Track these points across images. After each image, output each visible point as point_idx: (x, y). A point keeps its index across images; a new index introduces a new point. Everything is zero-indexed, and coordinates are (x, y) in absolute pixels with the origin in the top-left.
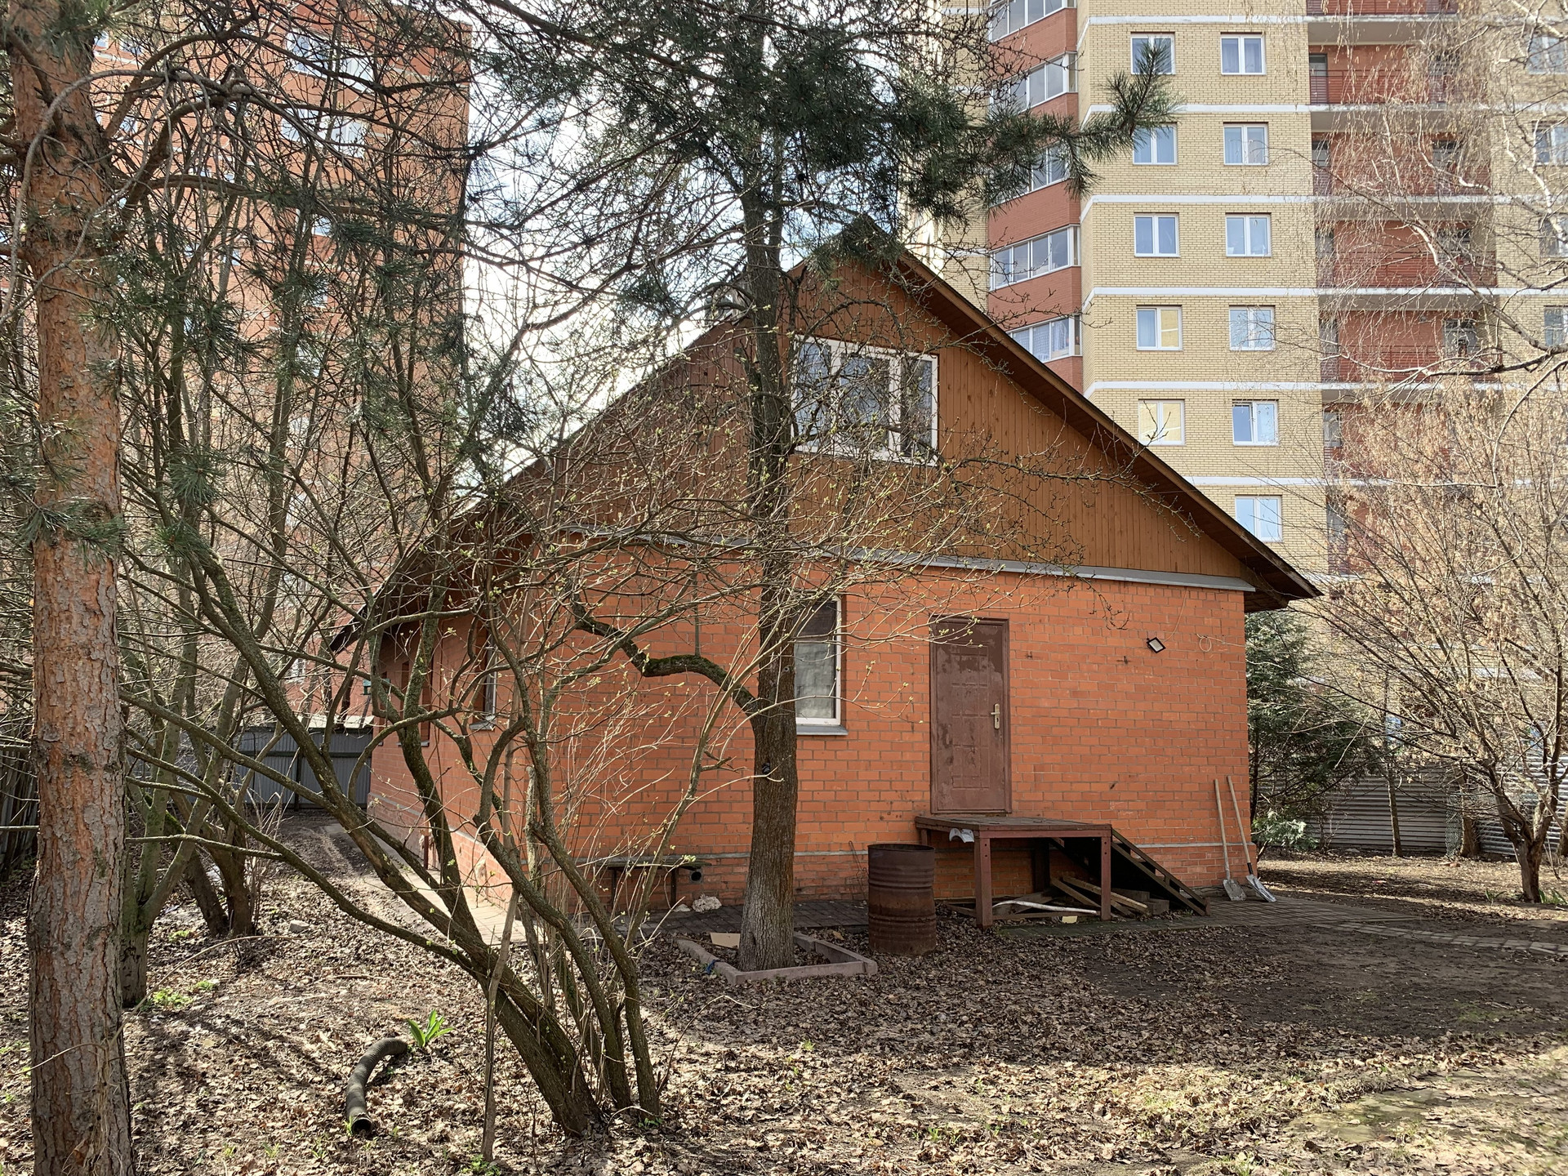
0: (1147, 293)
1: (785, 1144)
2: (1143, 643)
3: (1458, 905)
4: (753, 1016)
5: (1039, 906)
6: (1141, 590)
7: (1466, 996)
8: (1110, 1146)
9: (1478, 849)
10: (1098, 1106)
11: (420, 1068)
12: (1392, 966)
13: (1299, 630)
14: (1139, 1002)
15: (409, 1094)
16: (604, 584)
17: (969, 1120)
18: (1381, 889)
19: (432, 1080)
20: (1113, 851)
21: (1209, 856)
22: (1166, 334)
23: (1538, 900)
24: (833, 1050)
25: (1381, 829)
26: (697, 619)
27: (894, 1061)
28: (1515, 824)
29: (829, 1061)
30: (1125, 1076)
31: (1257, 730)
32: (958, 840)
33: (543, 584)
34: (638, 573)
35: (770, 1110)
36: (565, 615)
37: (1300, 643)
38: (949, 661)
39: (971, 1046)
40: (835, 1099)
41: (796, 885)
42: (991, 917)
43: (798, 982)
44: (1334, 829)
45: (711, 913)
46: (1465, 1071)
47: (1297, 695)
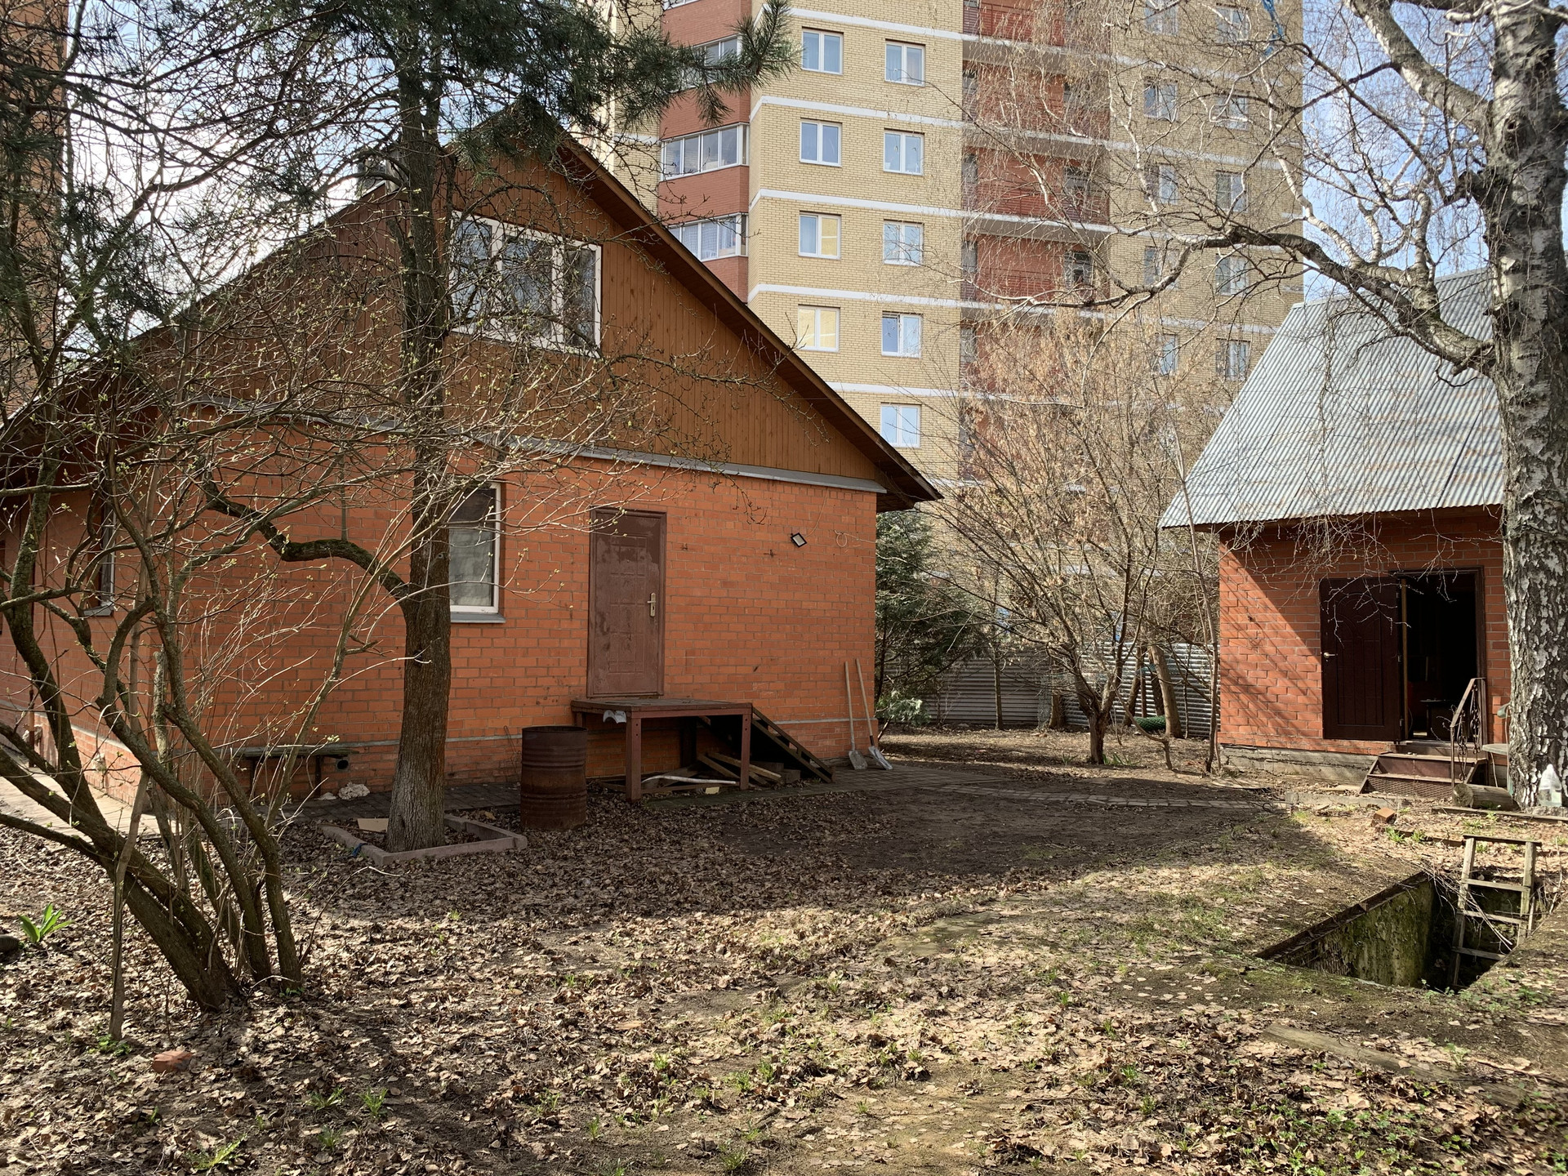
0: (810, 199)
1: (428, 1000)
2: (787, 538)
3: (1040, 768)
4: (400, 892)
5: (685, 779)
6: (787, 488)
7: (1031, 840)
8: (727, 977)
9: (1063, 723)
10: (720, 947)
11: (34, 963)
12: (979, 819)
13: (925, 529)
14: (766, 858)
15: (23, 987)
16: (240, 462)
17: (603, 968)
18: (982, 757)
19: (49, 973)
20: (753, 726)
21: (838, 730)
22: (826, 241)
23: (1101, 762)
24: (479, 917)
25: (985, 706)
26: (343, 502)
27: (538, 923)
28: (1088, 697)
29: (474, 928)
30: (746, 921)
31: (885, 619)
32: (611, 721)
33: (173, 460)
34: (277, 453)
35: (415, 973)
36: (198, 492)
37: (924, 541)
38: (608, 551)
39: (611, 906)
40: (479, 959)
41: (447, 769)
42: (640, 792)
43: (447, 860)
44: (949, 707)
45: (358, 801)
46: (1019, 896)
47: (920, 588)
